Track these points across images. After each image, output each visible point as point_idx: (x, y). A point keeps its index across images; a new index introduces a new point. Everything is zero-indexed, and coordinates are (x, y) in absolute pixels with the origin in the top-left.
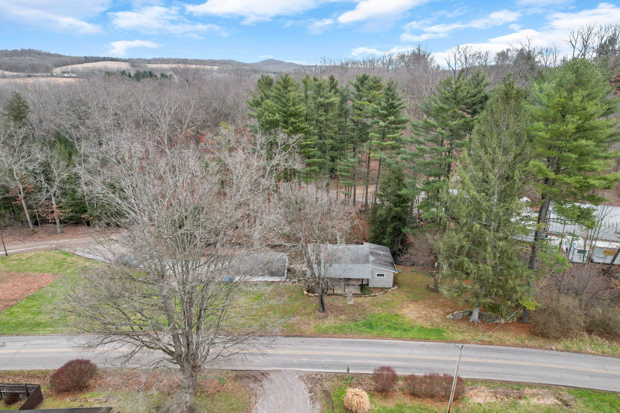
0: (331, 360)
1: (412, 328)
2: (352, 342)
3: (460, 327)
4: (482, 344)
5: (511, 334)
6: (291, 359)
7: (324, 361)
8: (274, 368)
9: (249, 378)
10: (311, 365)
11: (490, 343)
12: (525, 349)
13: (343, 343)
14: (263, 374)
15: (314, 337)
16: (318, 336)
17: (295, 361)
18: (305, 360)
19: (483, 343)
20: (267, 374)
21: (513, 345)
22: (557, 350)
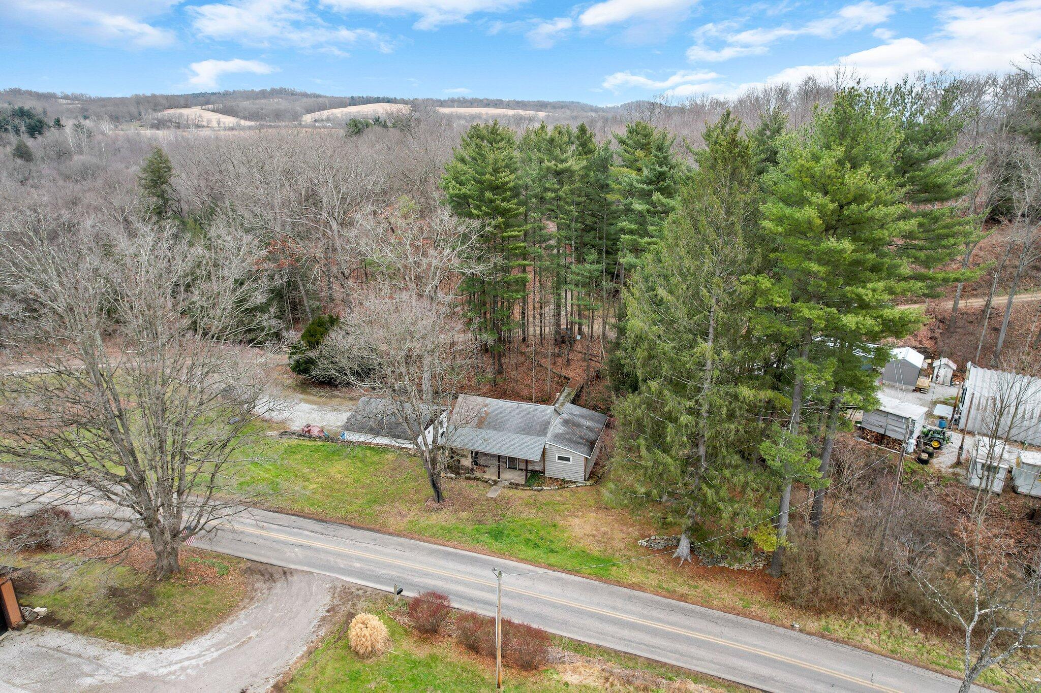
0: (394, 573)
1: (566, 549)
2: (449, 554)
3: (652, 562)
4: (665, 597)
5: (739, 590)
6: (339, 560)
7: (384, 572)
8: (305, 568)
9: (263, 575)
10: (360, 574)
11: (683, 598)
12: (740, 619)
13: (432, 552)
14: (285, 573)
15: (398, 535)
16: (404, 536)
17: (342, 564)
18: (357, 565)
19: (672, 594)
20: (291, 573)
21: (724, 609)
22: (801, 631)
